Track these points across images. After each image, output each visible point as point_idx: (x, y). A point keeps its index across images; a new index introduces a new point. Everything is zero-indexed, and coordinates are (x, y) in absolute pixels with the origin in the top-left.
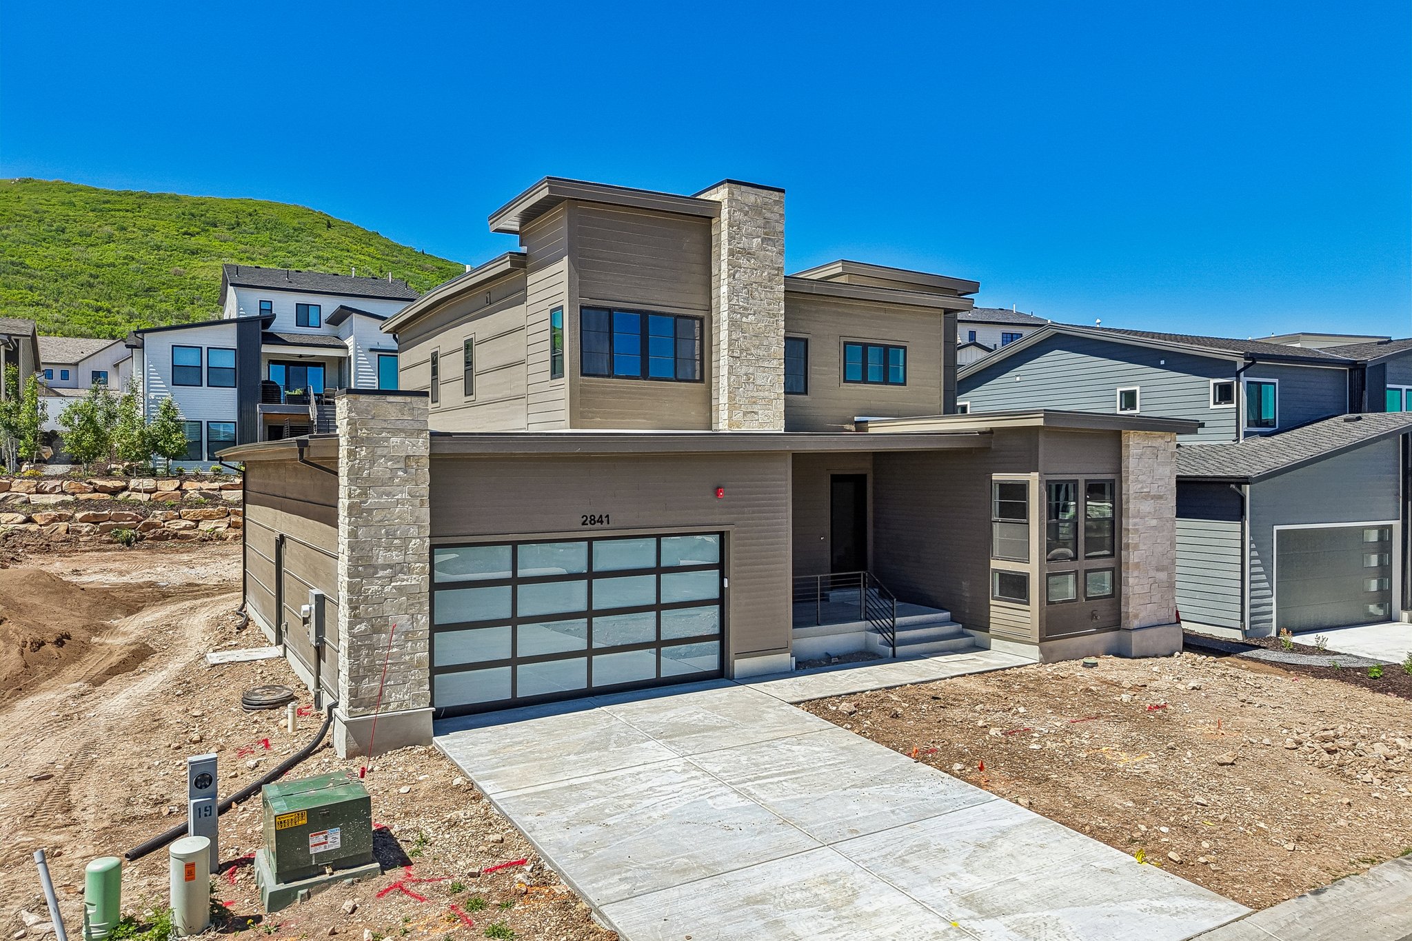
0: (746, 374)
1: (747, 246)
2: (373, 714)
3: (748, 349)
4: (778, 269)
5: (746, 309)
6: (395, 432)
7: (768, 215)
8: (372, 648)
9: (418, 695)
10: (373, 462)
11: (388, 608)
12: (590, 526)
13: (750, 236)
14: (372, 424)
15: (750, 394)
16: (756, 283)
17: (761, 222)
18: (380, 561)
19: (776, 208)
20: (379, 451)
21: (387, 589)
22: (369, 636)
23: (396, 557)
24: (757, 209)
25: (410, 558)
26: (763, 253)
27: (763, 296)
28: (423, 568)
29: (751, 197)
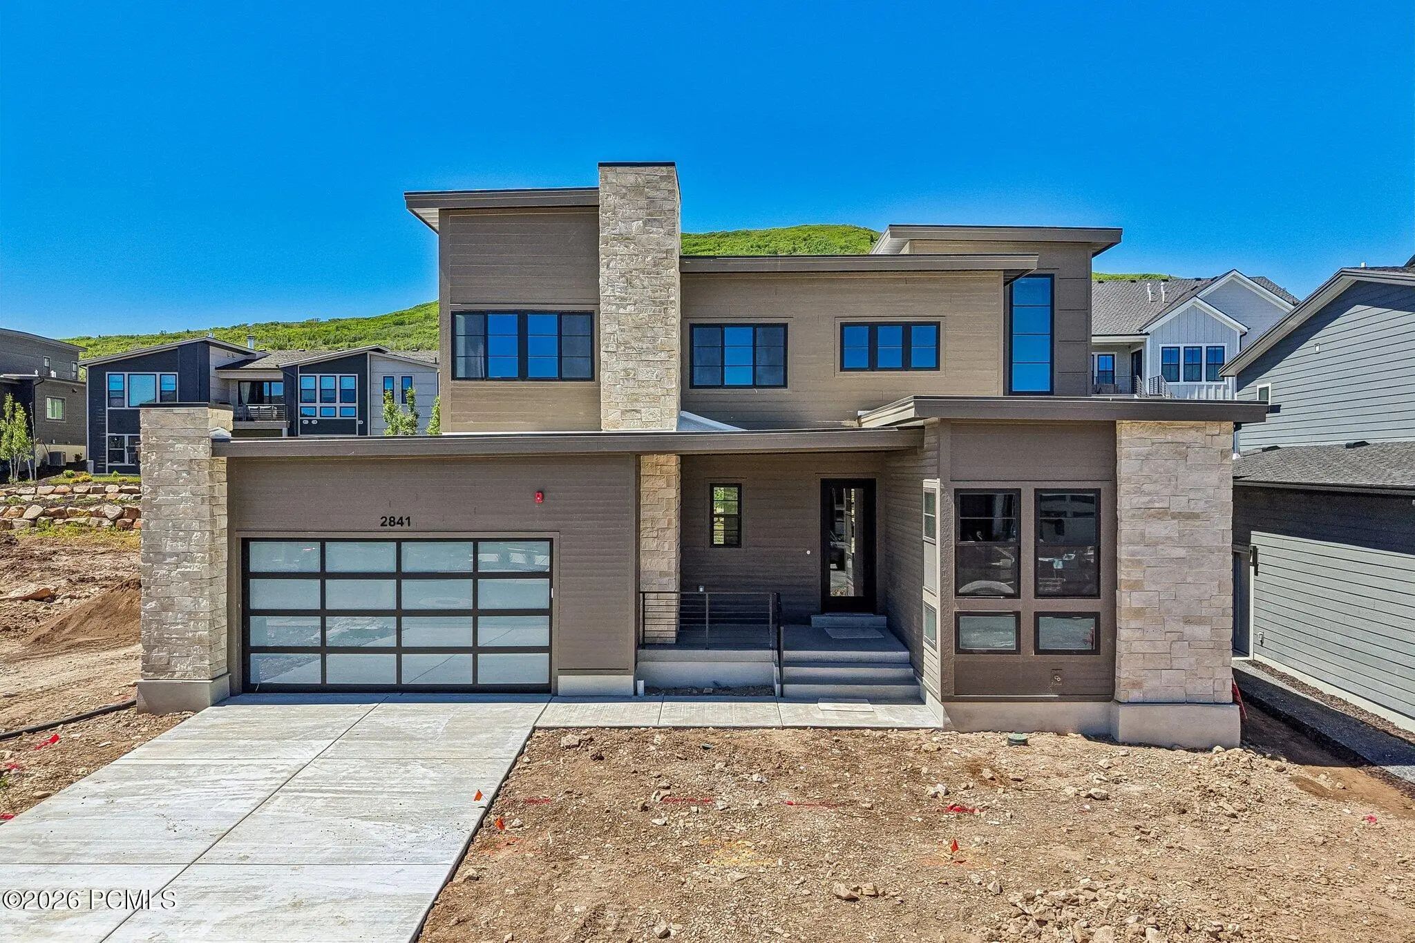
0: (625, 370)
1: (624, 231)
2: (163, 679)
3: (626, 343)
4: (667, 252)
5: (623, 299)
6: (179, 439)
7: (652, 193)
8: (161, 623)
9: (199, 668)
10: (161, 465)
11: (174, 590)
12: (389, 527)
13: (628, 220)
14: (161, 433)
15: (629, 391)
16: (636, 270)
17: (643, 202)
18: (168, 549)
19: (663, 185)
20: (167, 456)
21: (174, 574)
22: (158, 613)
23: (180, 547)
24: (637, 189)
25: (193, 549)
26: (646, 236)
27: (646, 283)
28: (203, 558)
29: (630, 177)
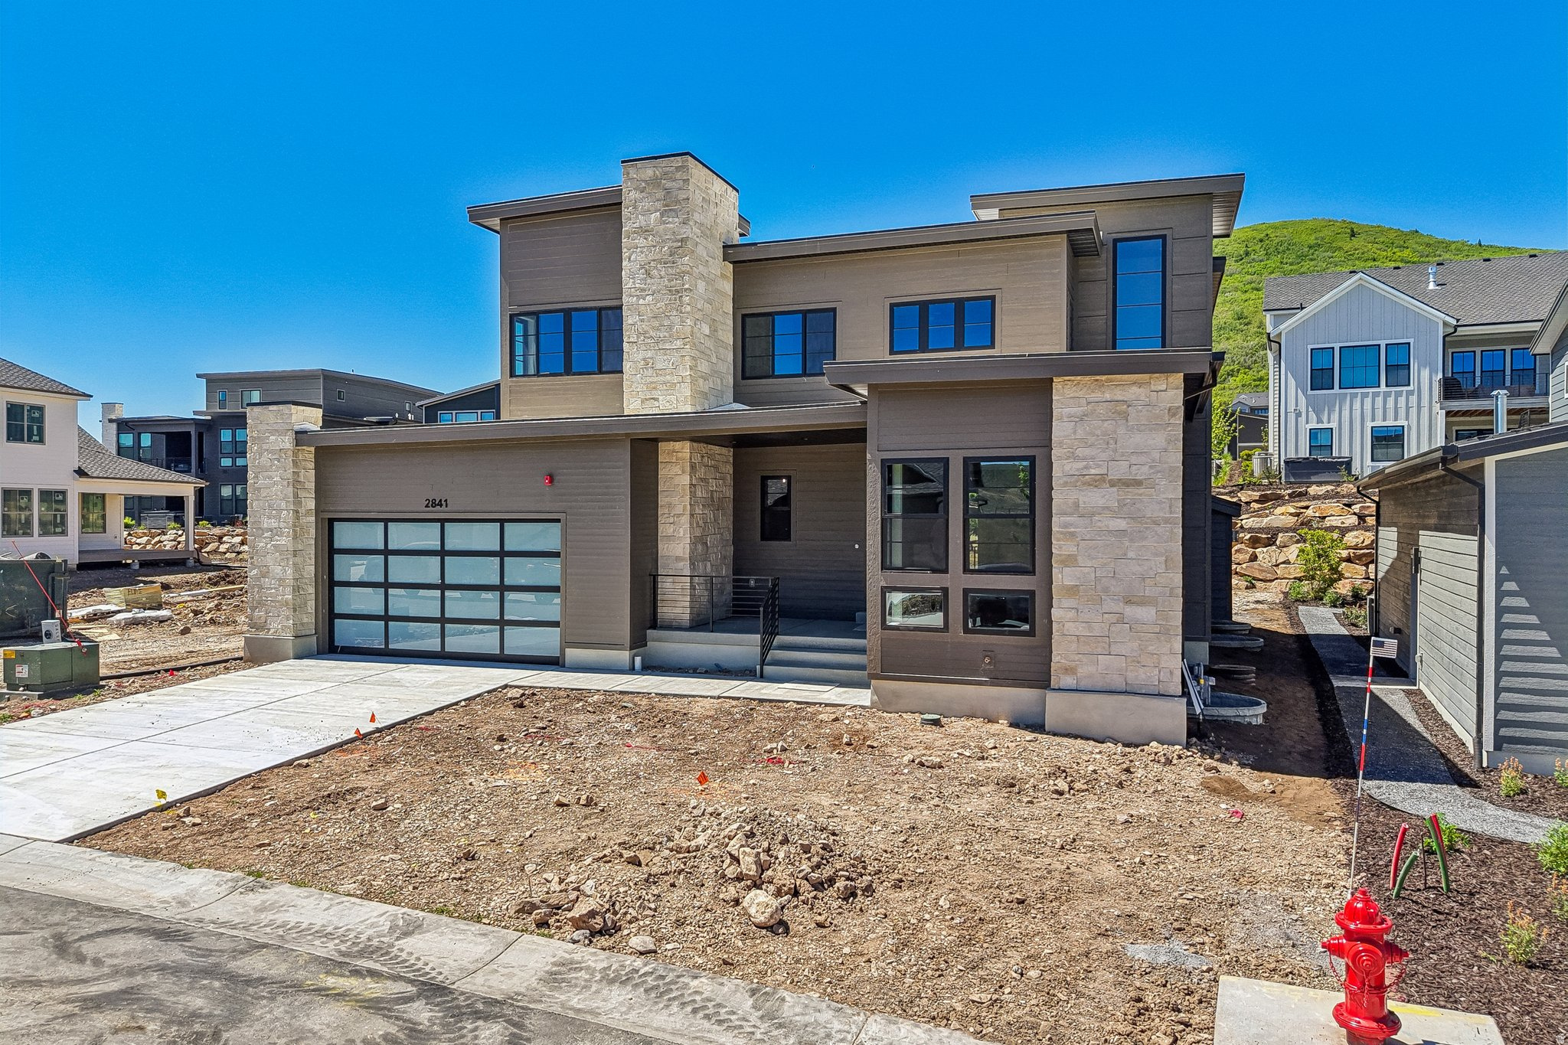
0: (644, 360)
1: (643, 223)
2: (262, 635)
3: (646, 332)
4: (682, 240)
5: (643, 290)
6: (273, 432)
7: (669, 184)
8: (261, 588)
9: (286, 626)
10: (261, 455)
11: (269, 560)
12: (431, 509)
13: (649, 212)
14: (260, 427)
15: (649, 380)
16: (654, 260)
17: (660, 194)
18: (265, 526)
19: (678, 175)
20: (265, 447)
21: (269, 546)
22: (258, 579)
23: (274, 524)
24: (655, 182)
25: (282, 525)
26: (662, 227)
27: (663, 273)
28: (289, 532)
29: (649, 171)
